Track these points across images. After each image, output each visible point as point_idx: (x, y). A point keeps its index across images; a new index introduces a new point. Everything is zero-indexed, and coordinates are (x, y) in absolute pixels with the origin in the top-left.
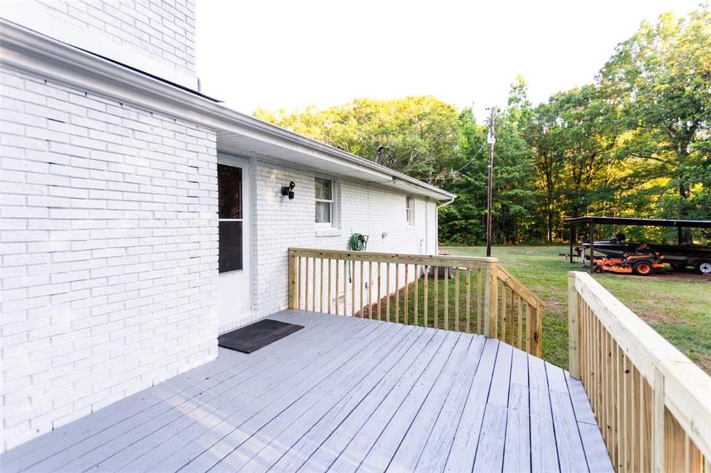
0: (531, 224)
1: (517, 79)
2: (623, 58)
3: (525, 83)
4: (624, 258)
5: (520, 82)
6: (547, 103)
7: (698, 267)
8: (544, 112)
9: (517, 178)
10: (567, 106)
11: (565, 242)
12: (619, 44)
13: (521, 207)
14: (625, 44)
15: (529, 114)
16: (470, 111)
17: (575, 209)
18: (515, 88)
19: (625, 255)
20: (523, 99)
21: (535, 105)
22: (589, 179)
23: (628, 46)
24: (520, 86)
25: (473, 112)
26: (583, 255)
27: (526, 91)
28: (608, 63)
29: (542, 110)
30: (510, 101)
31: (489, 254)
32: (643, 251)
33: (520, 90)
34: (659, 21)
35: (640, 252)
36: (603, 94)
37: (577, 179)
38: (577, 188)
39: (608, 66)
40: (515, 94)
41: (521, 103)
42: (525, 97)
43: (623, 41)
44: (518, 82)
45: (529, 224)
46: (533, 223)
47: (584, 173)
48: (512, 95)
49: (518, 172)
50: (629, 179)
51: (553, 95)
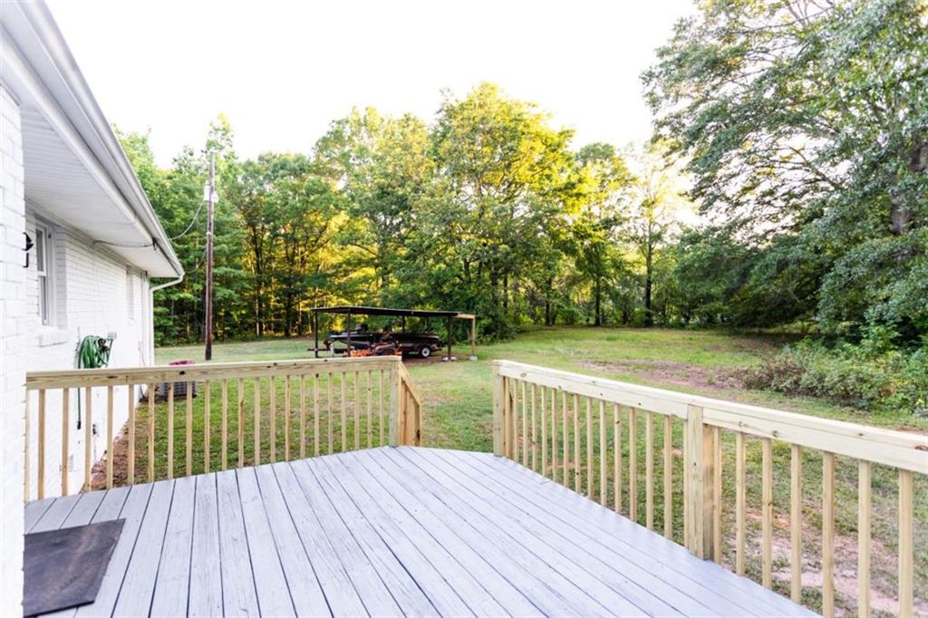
0: (242, 314)
1: (219, 118)
2: (337, 137)
3: (231, 127)
4: (372, 348)
5: (224, 123)
6: (256, 161)
7: (421, 352)
8: (251, 171)
9: (225, 252)
10: (281, 172)
11: (277, 334)
12: (333, 121)
13: (230, 291)
14: (339, 123)
15: (235, 170)
16: (144, 141)
17: (289, 296)
18: (217, 130)
19: (373, 346)
20: (227, 147)
21: (242, 160)
22: (303, 262)
23: (341, 126)
24: (224, 129)
25: (149, 143)
26: (332, 349)
27: (232, 139)
28: (324, 138)
29: (251, 168)
30: (210, 144)
31: (208, 356)
32: (386, 341)
33: (223, 135)
34: (366, 113)
35: (384, 341)
36: (318, 171)
37: (290, 259)
38: (291, 270)
39: (325, 140)
40: (217, 137)
41: (224, 153)
42: (231, 146)
43: (337, 119)
44: (220, 122)
45: (239, 313)
46: (244, 312)
47: (297, 255)
48: (212, 138)
49: (228, 244)
50: (344, 266)
51: (264, 154)
